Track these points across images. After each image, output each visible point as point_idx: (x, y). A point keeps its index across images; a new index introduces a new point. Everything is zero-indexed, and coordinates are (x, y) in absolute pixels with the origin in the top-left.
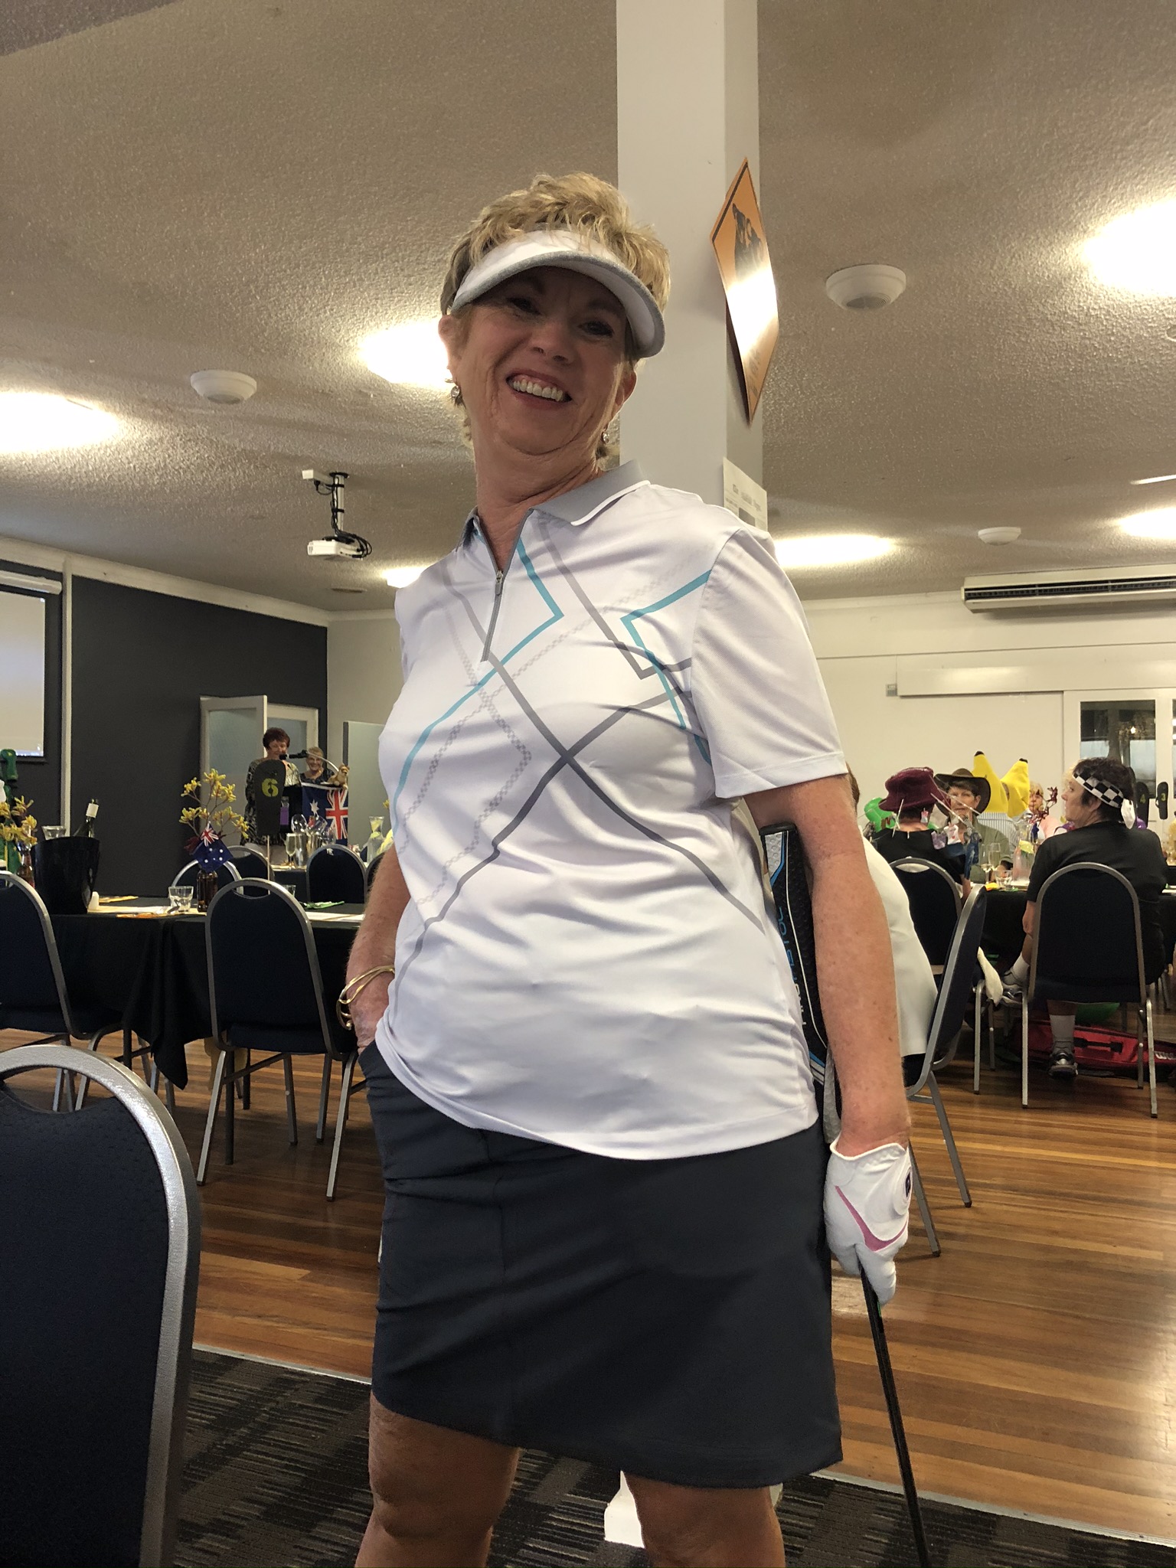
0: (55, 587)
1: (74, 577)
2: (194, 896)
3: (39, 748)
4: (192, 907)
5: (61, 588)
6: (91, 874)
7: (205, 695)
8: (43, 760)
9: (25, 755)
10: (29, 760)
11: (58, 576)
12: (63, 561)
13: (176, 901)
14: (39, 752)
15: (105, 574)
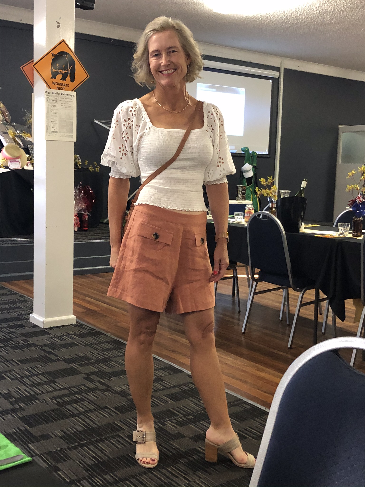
0: (276, 74)
1: (285, 69)
2: (351, 228)
3: (266, 151)
4: (350, 233)
5: (279, 75)
6: (302, 214)
7: (340, 124)
8: (268, 156)
9: (261, 154)
10: (263, 156)
11: (277, 69)
12: (280, 62)
13: (342, 230)
14: (266, 152)
15: (298, 67)
